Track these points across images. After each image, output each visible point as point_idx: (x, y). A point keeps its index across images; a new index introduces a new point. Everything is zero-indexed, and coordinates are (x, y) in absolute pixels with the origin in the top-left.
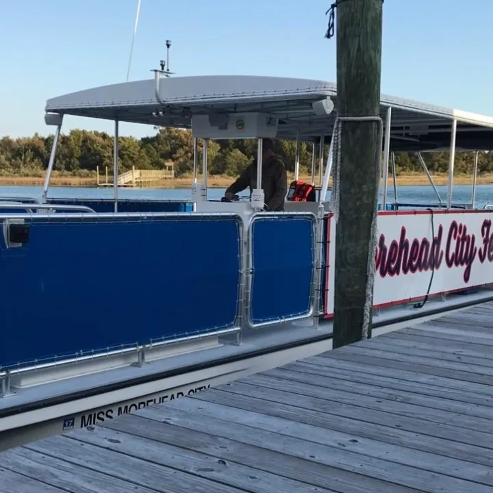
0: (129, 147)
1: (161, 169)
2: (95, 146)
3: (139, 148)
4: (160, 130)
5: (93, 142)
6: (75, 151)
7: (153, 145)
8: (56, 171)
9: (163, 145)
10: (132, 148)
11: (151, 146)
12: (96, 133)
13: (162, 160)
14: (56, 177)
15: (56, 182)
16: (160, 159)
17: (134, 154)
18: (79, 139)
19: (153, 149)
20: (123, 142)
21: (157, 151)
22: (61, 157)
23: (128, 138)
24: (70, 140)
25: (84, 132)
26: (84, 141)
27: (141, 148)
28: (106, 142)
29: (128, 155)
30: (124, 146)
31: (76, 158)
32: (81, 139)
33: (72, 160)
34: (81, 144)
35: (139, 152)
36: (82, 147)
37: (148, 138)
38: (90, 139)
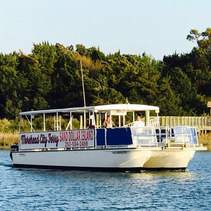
0: (140, 75)
1: (198, 115)
2: (77, 72)
3: (158, 76)
4: (198, 42)
5: (74, 65)
6: (40, 83)
7: (184, 70)
8: (5, 120)
9: (203, 69)
10: (146, 75)
11: (181, 71)
12: (81, 50)
13: (201, 98)
14: (6, 131)
15: (5, 141)
16: (198, 96)
17: (148, 87)
18: (48, 61)
19: (186, 77)
20: (129, 65)
21: (193, 81)
22: (15, 94)
23: (138, 58)
24: (32, 63)
25: (58, 47)
26: (59, 65)
27: (164, 75)
28: (99, 66)
29: (138, 89)
30: (130, 73)
31: (42, 96)
32: (53, 60)
33: (36, 100)
34: (51, 70)
35: (159, 82)
36: (53, 75)
37: (175, 56)
38: (68, 60)
